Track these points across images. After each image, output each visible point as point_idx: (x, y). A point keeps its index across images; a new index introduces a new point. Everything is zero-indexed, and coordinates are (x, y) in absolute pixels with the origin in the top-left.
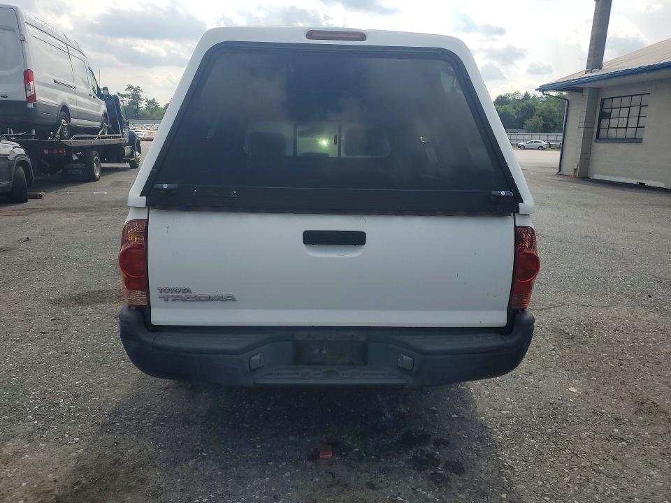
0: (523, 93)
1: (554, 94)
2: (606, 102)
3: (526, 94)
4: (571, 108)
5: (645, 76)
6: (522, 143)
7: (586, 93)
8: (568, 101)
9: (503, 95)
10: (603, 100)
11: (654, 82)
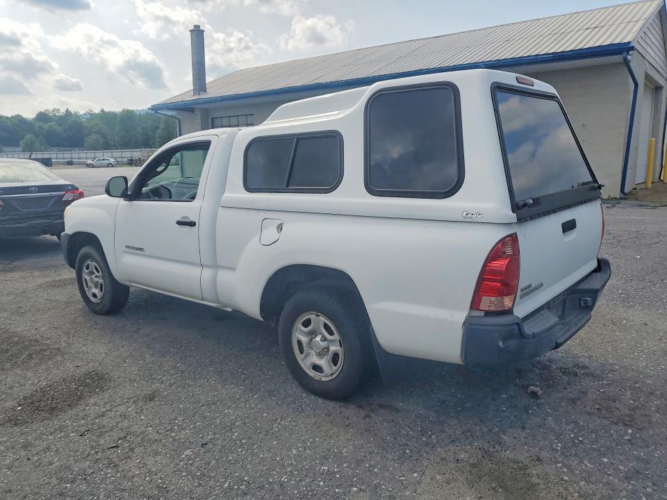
0: (63, 110)
1: (170, 113)
2: (215, 120)
3: (67, 111)
4: (183, 126)
5: (254, 100)
6: (89, 162)
7: (198, 114)
8: (179, 119)
9: (43, 110)
10: (213, 119)
11: (256, 105)
